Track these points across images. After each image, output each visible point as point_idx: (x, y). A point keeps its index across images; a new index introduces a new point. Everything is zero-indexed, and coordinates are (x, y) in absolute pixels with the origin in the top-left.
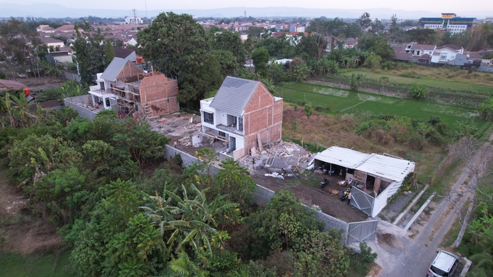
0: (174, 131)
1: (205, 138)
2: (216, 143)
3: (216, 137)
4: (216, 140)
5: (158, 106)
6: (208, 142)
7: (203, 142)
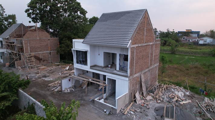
0: (48, 76)
1: (77, 81)
2: (89, 87)
3: (90, 80)
4: (90, 84)
5: (41, 57)
6: (81, 86)
7: (75, 87)
